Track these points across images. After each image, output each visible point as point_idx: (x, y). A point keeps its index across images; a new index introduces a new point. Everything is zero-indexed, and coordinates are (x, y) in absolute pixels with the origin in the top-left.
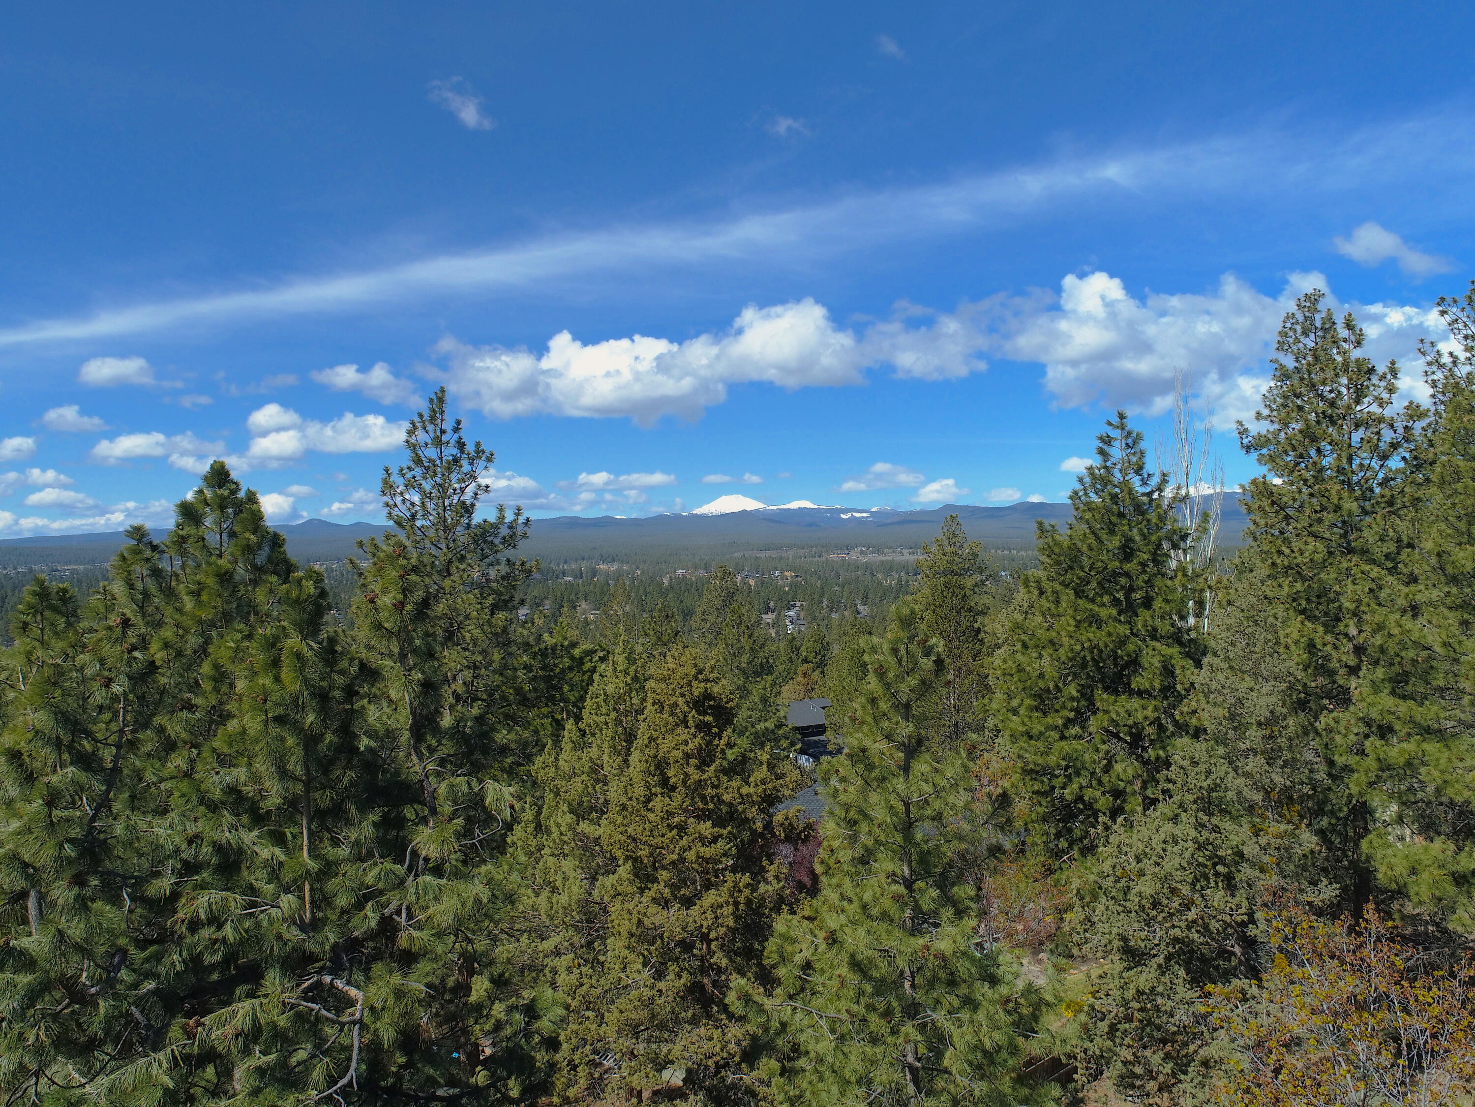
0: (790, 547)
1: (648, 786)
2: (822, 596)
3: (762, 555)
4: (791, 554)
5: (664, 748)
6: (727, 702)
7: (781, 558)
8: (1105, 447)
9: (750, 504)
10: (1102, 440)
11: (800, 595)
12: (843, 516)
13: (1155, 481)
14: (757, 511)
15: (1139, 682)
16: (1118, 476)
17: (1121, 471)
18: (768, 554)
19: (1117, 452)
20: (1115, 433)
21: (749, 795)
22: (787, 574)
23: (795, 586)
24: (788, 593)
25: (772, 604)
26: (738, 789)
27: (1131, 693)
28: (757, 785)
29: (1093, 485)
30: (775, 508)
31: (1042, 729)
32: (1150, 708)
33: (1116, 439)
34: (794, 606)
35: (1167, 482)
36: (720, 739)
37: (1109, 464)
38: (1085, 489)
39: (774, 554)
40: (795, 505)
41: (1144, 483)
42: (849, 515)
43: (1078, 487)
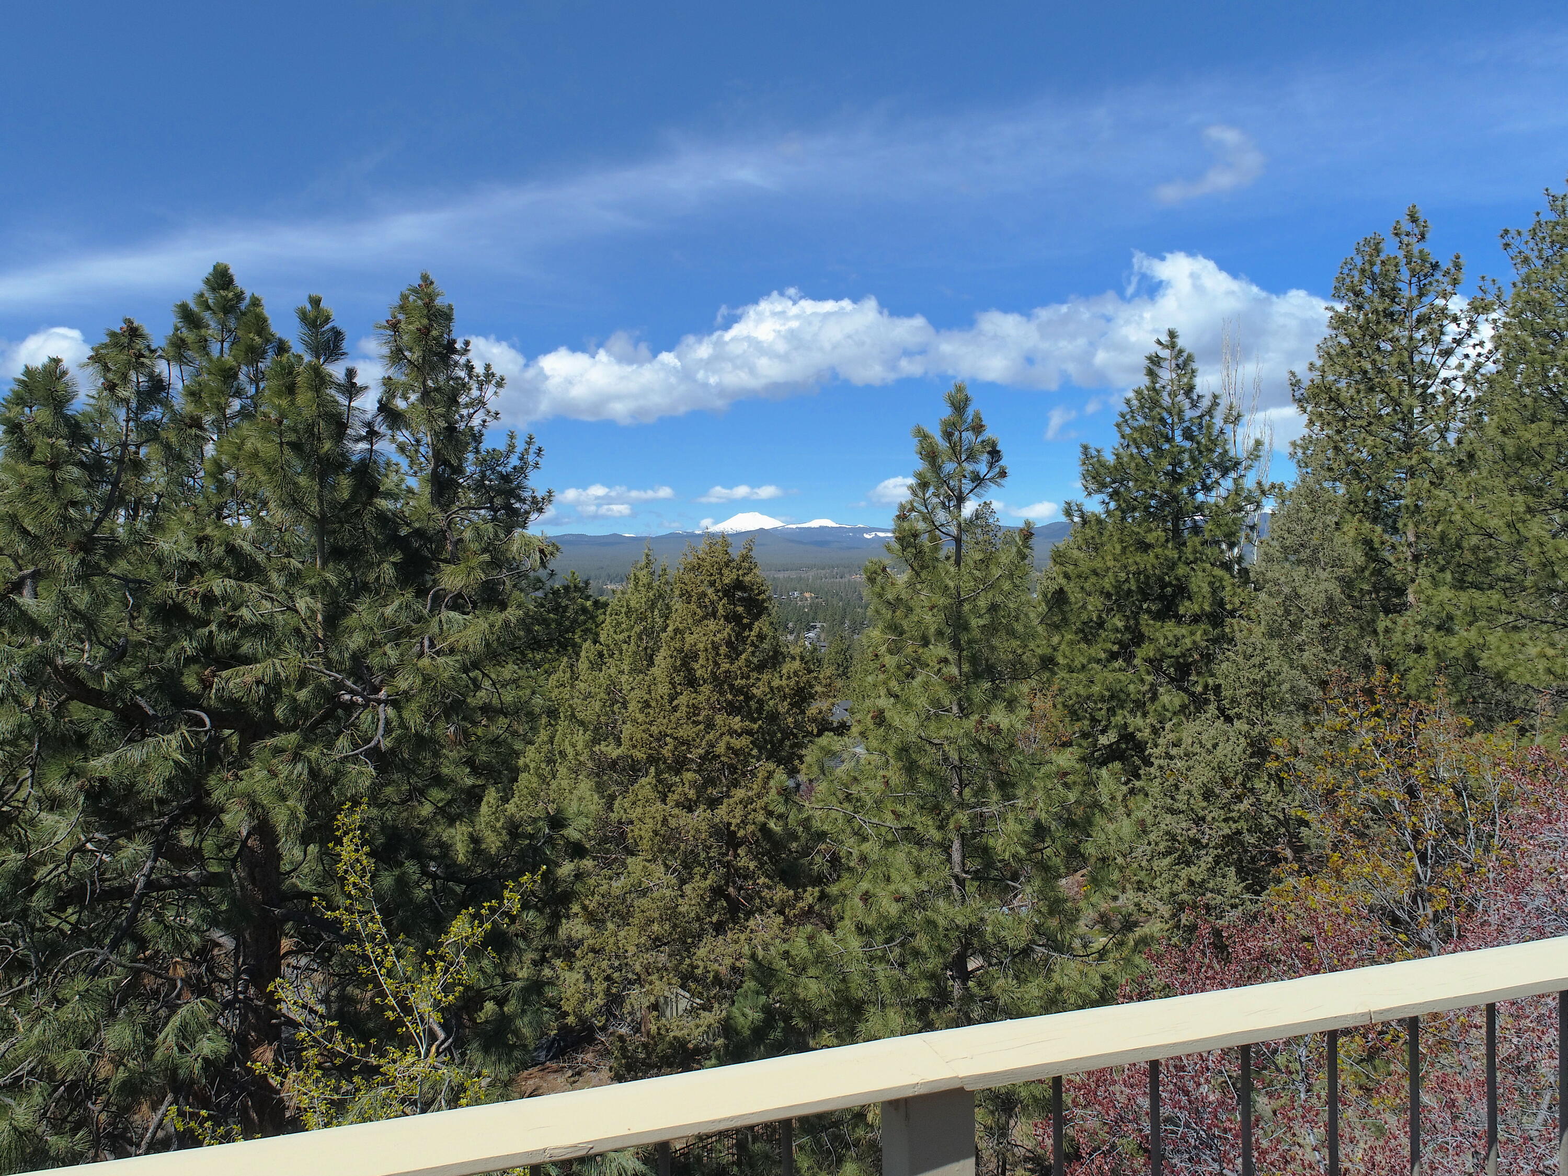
0: (810, 567)
1: (673, 684)
2: (844, 617)
3: (781, 575)
4: (811, 574)
5: (690, 639)
6: (759, 594)
7: (800, 579)
8: (1155, 368)
9: (768, 523)
10: (1150, 358)
11: (821, 616)
12: (867, 536)
13: (1205, 403)
14: (775, 529)
15: (1186, 608)
16: (1166, 400)
17: (1169, 395)
18: (787, 574)
19: (1166, 375)
20: (1165, 353)
21: (780, 688)
22: (807, 595)
23: (815, 608)
24: (807, 614)
25: (790, 625)
26: (769, 683)
27: (1179, 619)
28: (789, 678)
29: (1142, 407)
30: (794, 526)
31: (1085, 662)
32: (1199, 633)
33: (1165, 359)
34: (814, 627)
35: (1218, 404)
36: (751, 630)
37: (1157, 386)
38: (1132, 412)
39: (794, 575)
40: (815, 523)
41: (1194, 405)
42: (873, 535)
43: (1126, 409)
